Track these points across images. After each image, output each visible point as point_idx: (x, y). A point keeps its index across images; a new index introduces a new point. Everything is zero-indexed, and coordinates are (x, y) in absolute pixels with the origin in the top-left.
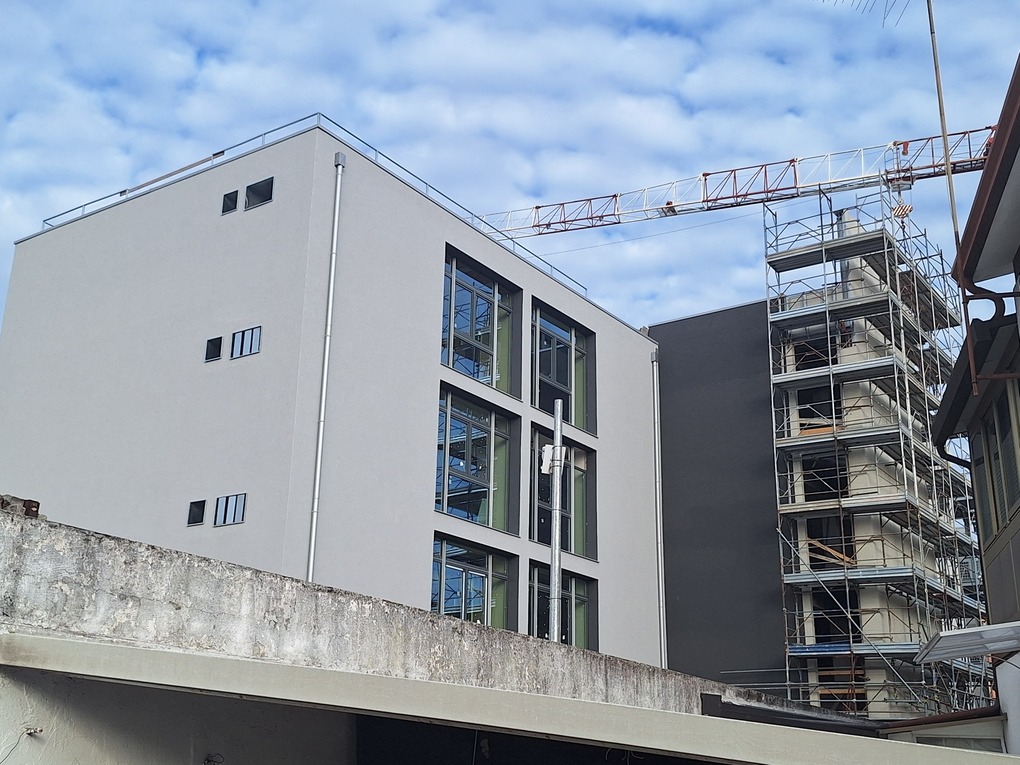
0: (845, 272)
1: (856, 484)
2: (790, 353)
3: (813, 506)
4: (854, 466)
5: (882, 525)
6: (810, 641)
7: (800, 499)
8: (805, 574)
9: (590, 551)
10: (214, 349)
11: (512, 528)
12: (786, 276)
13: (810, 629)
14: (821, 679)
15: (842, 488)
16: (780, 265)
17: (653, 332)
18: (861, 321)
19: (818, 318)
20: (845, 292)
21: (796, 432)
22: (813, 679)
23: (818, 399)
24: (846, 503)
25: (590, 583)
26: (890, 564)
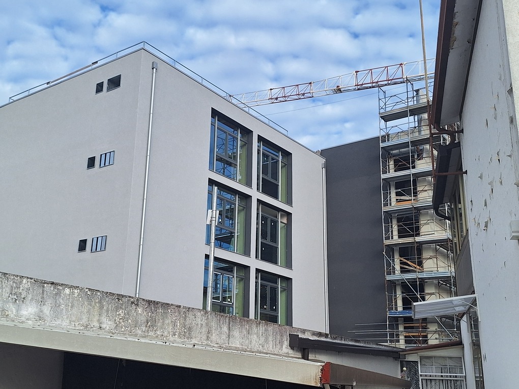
0: (420, 121)
1: (424, 229)
2: (392, 163)
3: (401, 241)
4: (423, 221)
5: (436, 250)
6: (400, 309)
7: (396, 237)
8: (398, 275)
9: (288, 264)
10: (91, 163)
11: (247, 253)
12: (390, 124)
13: (400, 303)
14: (405, 328)
15: (416, 232)
16: (387, 118)
17: (323, 153)
18: (427, 147)
19: (405, 145)
20: (420, 131)
21: (394, 203)
22: (401, 328)
23: (405, 187)
24: (418, 239)
25: (288, 280)
26: (441, 270)
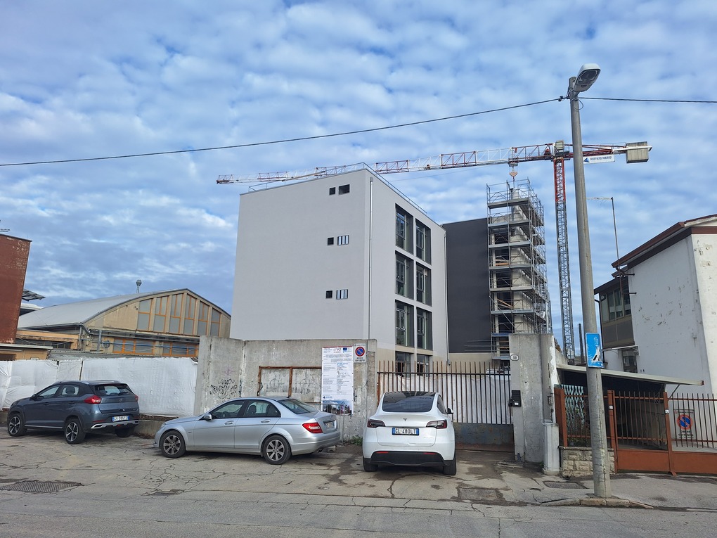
0: (513, 210)
1: (515, 282)
2: (493, 237)
3: (501, 289)
4: (514, 276)
5: (523, 296)
6: (497, 332)
7: (495, 287)
8: (496, 311)
9: (429, 303)
11: (411, 296)
12: (494, 211)
13: (497, 329)
14: (500, 344)
15: (509, 284)
16: (491, 207)
17: (444, 226)
18: (518, 228)
19: (506, 226)
20: (513, 218)
21: (494, 264)
22: (498, 344)
23: (504, 254)
24: (512, 289)
25: (429, 313)
26: (525, 309)
